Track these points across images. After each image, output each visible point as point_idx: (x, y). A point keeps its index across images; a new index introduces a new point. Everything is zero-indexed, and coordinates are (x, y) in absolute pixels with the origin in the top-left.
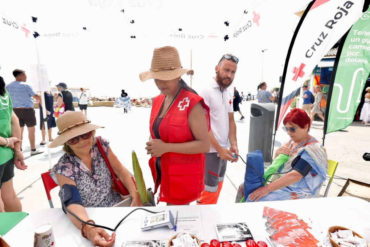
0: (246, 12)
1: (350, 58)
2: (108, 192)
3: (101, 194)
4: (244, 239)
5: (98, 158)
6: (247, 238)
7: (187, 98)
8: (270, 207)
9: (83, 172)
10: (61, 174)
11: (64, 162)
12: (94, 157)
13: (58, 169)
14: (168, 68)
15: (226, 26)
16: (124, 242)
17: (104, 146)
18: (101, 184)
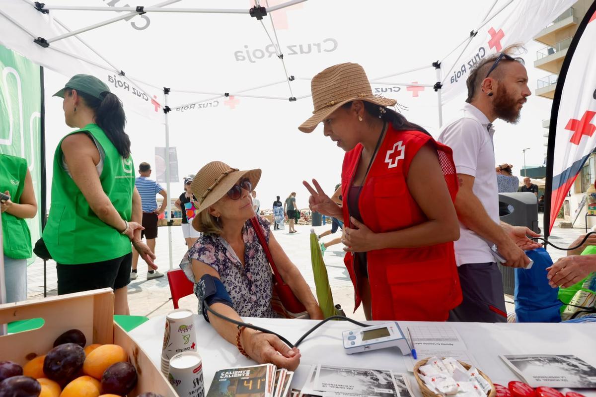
0: (474, 32)
2: (268, 304)
3: (258, 308)
5: (254, 244)
7: (400, 143)
9: (232, 263)
10: (198, 259)
11: (203, 243)
12: (248, 242)
13: (194, 253)
15: (436, 68)
16: (317, 367)
17: (263, 227)
18: (258, 290)
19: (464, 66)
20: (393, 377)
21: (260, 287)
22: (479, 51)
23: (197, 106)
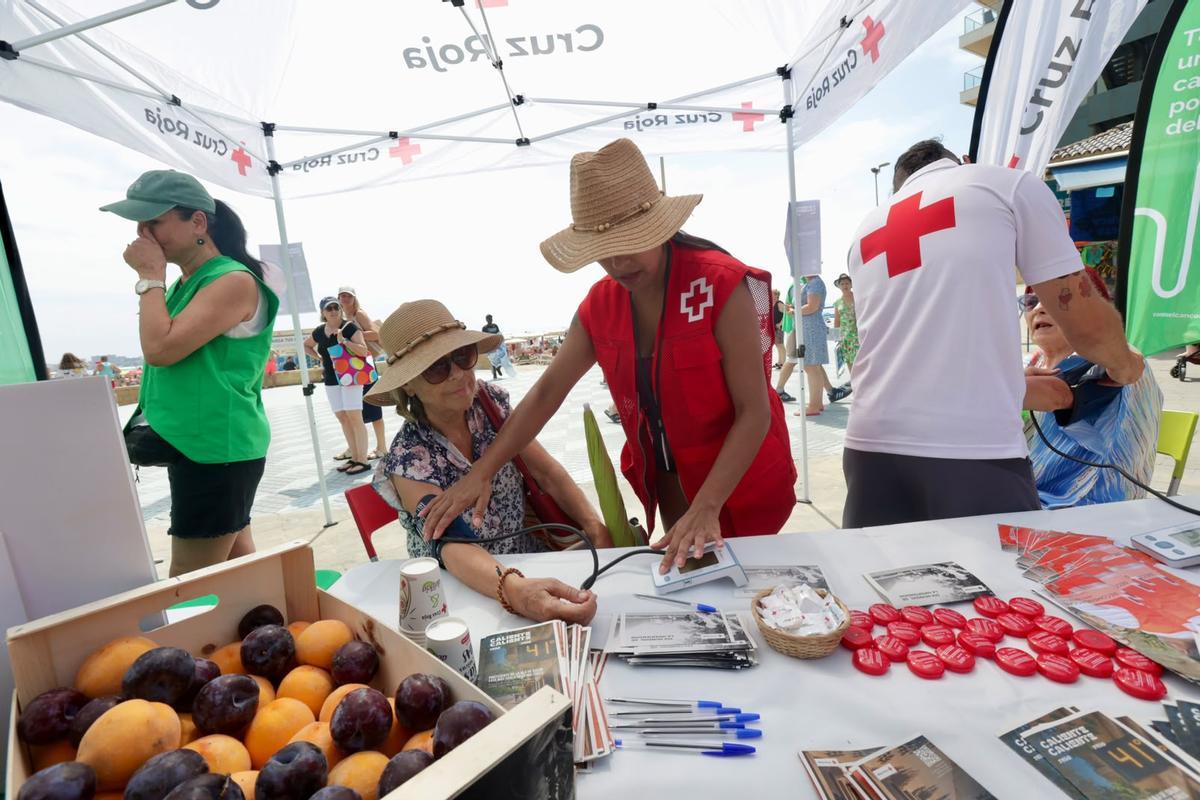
0: (847, 20)
1: (1180, 121)
4: (968, 598)
5: (486, 434)
6: (974, 594)
7: (702, 281)
8: (1016, 526)
9: (458, 470)
10: (404, 476)
11: (407, 445)
12: (477, 431)
13: (395, 464)
14: (635, 209)
15: (784, 79)
16: (620, 616)
17: (498, 403)
18: (500, 506)
19: (827, 79)
20: (724, 617)
21: (503, 502)
22: (849, 55)
23: (335, 159)
